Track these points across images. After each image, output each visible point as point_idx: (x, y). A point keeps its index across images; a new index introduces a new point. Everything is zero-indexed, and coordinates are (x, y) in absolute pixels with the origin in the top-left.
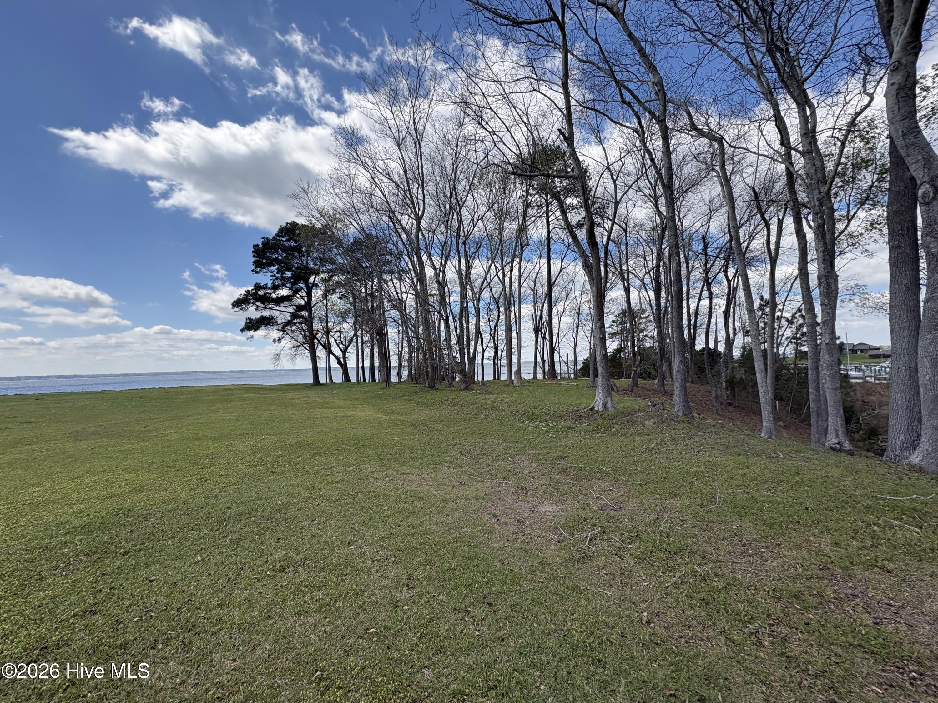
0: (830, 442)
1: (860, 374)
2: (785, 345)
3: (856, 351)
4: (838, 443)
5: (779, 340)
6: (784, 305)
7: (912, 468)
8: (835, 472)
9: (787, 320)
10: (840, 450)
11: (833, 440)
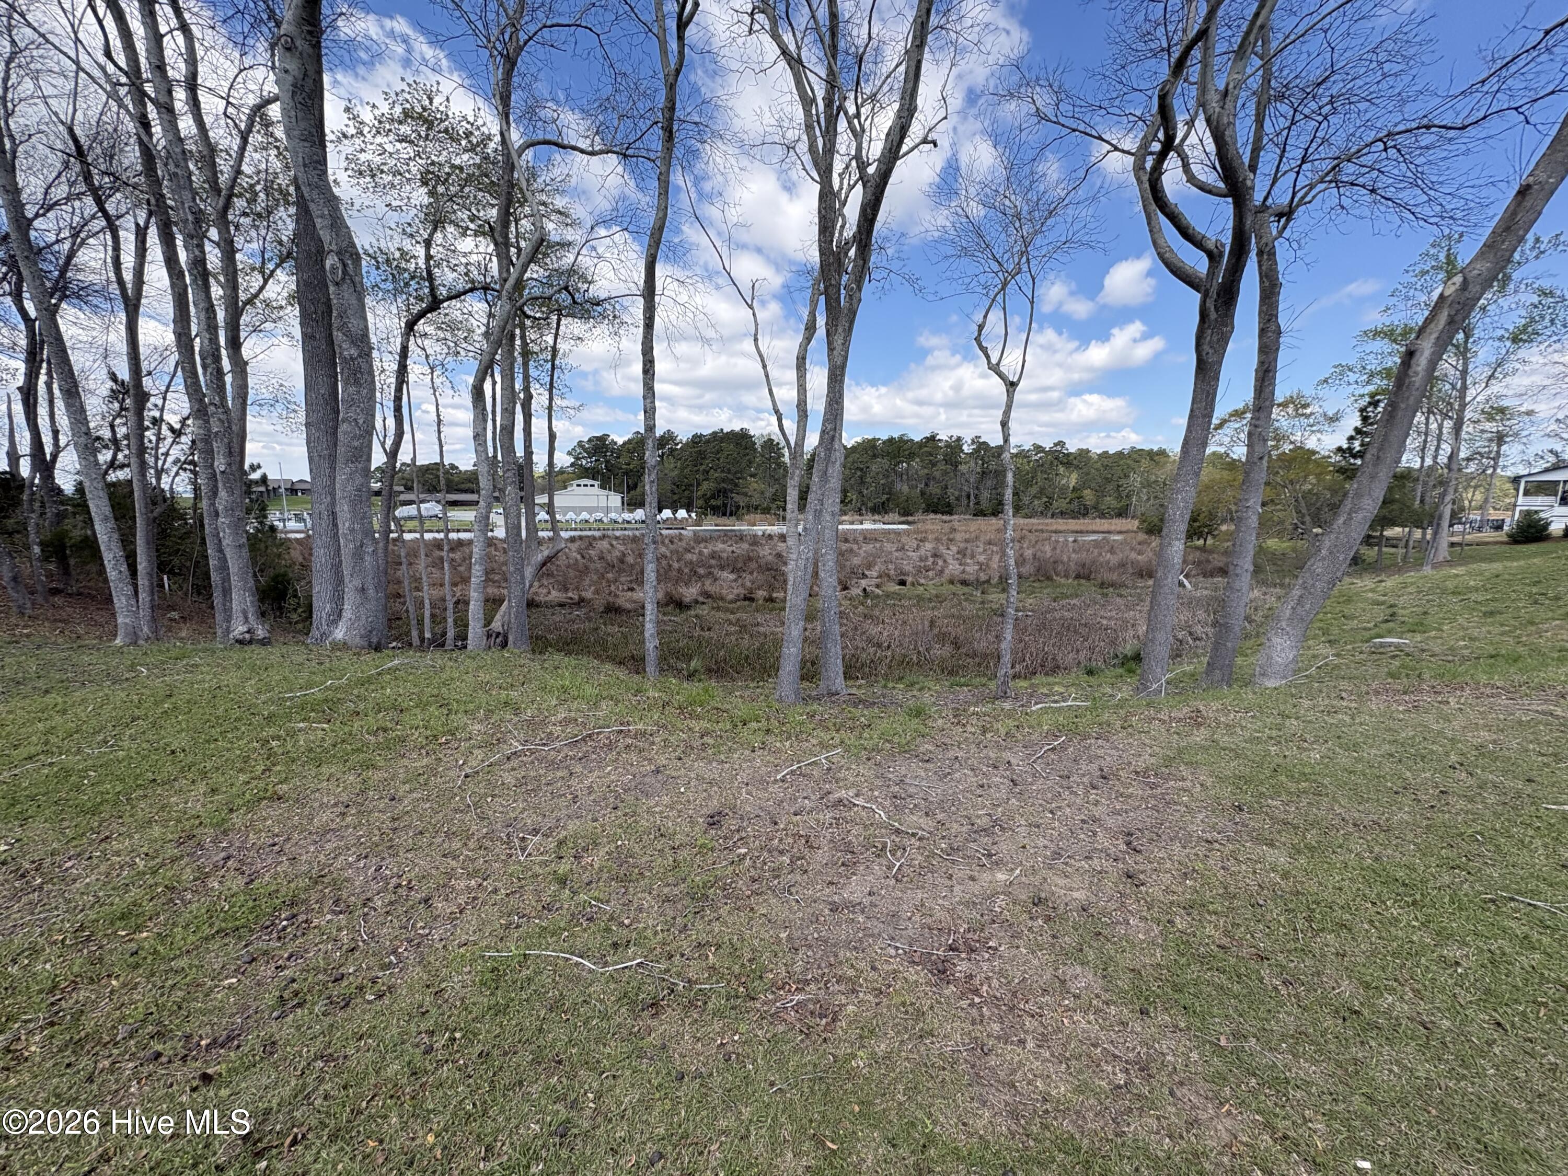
0: (236, 632)
1: (301, 526)
2: (173, 474)
3: (296, 491)
4: (248, 632)
5: (160, 463)
6: (164, 399)
7: (336, 646)
8: (232, 678)
9: (172, 429)
10: (250, 642)
11: (240, 628)
